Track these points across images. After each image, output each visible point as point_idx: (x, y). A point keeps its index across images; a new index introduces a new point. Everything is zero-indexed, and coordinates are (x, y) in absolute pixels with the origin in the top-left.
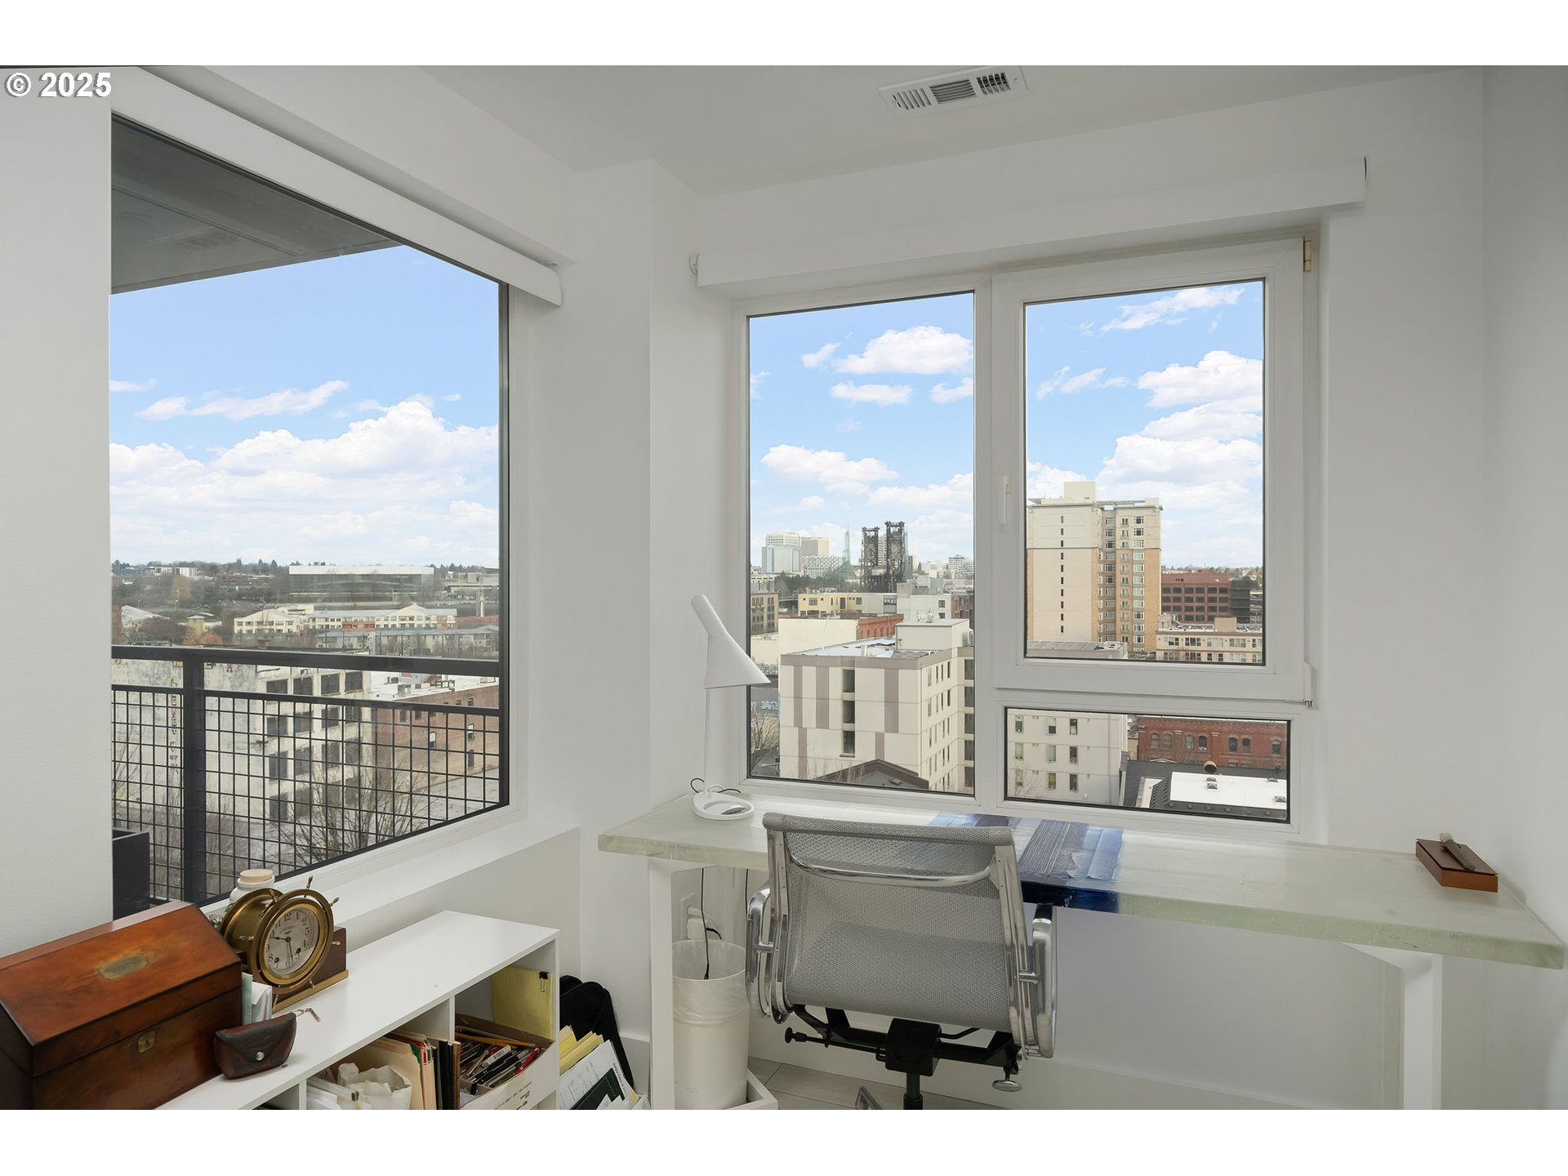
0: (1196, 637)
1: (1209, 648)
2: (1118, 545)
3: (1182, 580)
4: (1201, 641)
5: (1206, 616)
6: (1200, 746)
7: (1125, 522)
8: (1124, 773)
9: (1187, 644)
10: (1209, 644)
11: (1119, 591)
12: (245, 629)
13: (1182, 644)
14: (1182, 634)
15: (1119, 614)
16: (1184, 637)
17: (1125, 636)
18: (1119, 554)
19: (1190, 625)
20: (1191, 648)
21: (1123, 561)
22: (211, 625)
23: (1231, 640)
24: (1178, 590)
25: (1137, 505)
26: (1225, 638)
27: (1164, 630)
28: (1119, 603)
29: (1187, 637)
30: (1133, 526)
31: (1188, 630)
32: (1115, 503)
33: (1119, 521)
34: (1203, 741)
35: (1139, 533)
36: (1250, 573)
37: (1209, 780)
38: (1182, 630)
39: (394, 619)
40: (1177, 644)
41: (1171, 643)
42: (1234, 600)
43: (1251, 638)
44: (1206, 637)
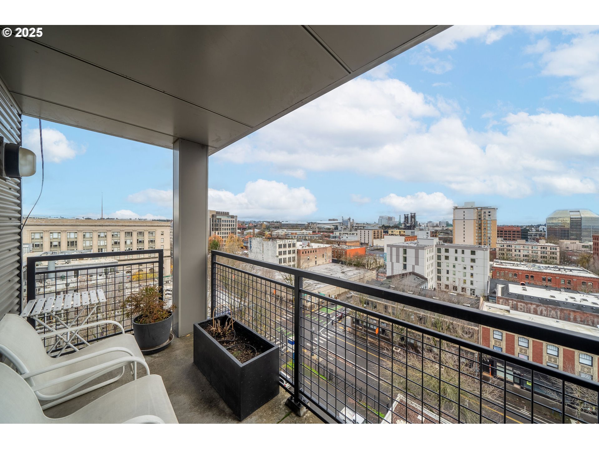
0: (511, 245)
1: (515, 248)
2: (483, 219)
3: (503, 229)
4: (512, 246)
5: (512, 239)
6: (515, 276)
7: (485, 213)
8: (489, 282)
9: (507, 247)
10: (515, 247)
11: (483, 231)
12: (274, 234)
13: (505, 246)
14: (505, 244)
15: (483, 237)
16: (506, 245)
17: (485, 243)
18: (483, 221)
19: (508, 241)
20: (508, 248)
21: (484, 223)
22: (269, 233)
23: (523, 246)
24: (502, 231)
25: (488, 208)
26: (521, 245)
27: (499, 242)
28: (483, 234)
30: (487, 213)
31: (507, 243)
32: (481, 208)
33: (483, 212)
34: (515, 275)
35: (489, 216)
36: (526, 227)
37: (523, 287)
38: (505, 243)
39: (300, 233)
40: (504, 246)
41: (501, 246)
42: (522, 235)
43: (531, 246)
44: (514, 245)
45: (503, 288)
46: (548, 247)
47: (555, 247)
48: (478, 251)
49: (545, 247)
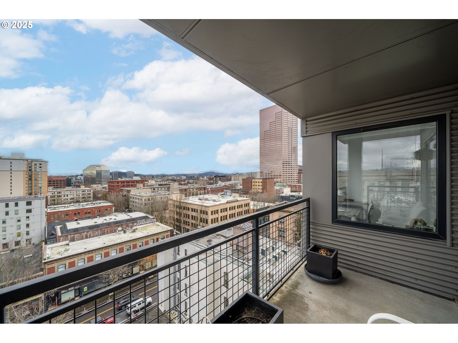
0: (60, 192)
1: (64, 194)
2: (33, 170)
3: (52, 179)
4: (62, 193)
5: (59, 187)
7: (35, 164)
8: (46, 227)
10: (64, 193)
11: (33, 182)
13: (56, 194)
14: (56, 191)
15: (33, 188)
17: (36, 193)
18: (33, 173)
19: (58, 189)
20: (59, 194)
21: (35, 174)
23: (70, 192)
24: (51, 181)
25: (39, 160)
26: (68, 191)
27: (50, 191)
28: (33, 185)
29: (58, 192)
30: (38, 165)
31: (57, 190)
32: (32, 160)
33: (33, 164)
34: (67, 215)
35: (40, 167)
36: (69, 177)
37: (77, 222)
38: (56, 190)
40: (54, 194)
41: (52, 194)
42: (67, 183)
43: (76, 191)
44: (63, 192)
45: (61, 228)
46: (86, 190)
47: (90, 190)
48: (34, 201)
49: (84, 190)
